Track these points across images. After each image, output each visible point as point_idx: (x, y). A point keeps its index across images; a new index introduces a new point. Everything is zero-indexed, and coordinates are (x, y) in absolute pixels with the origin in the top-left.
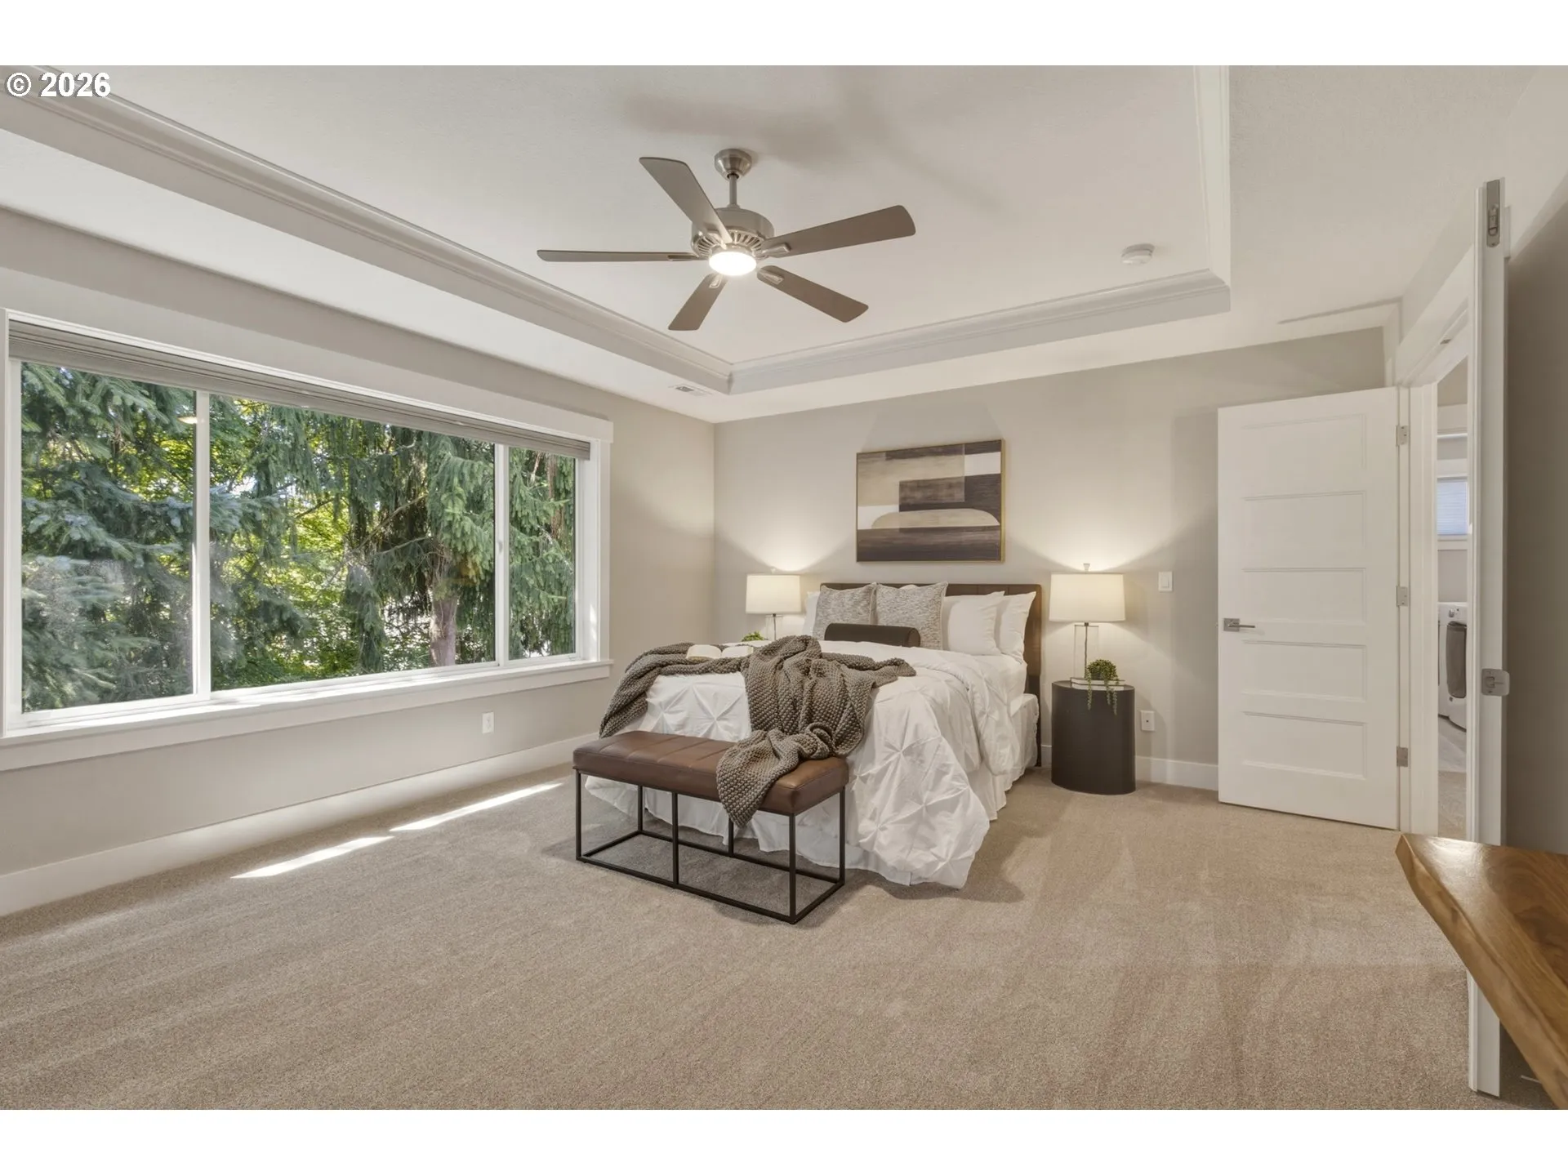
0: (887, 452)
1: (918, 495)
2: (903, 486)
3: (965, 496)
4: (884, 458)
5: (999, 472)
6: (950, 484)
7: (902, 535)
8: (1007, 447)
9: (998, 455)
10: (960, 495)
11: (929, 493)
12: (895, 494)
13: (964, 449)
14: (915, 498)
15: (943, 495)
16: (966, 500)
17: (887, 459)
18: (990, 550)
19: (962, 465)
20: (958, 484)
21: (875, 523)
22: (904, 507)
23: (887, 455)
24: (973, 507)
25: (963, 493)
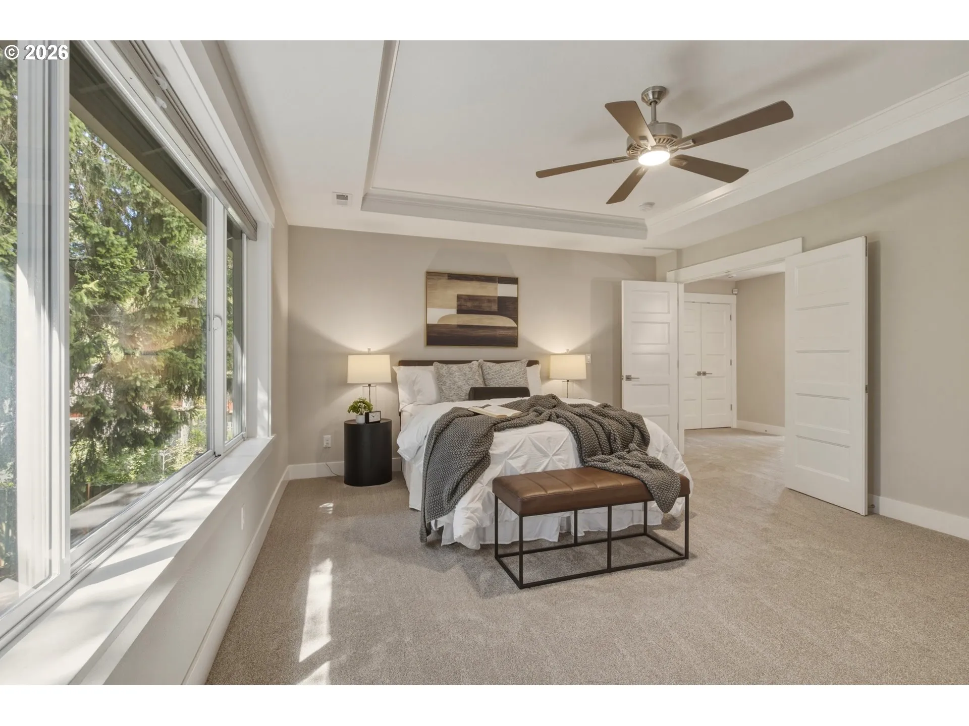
0: (448, 274)
1: (469, 304)
2: (459, 297)
3: (498, 307)
4: (447, 278)
5: (517, 296)
6: (489, 300)
7: (459, 329)
8: (520, 281)
9: (515, 286)
10: (495, 307)
11: (476, 304)
12: (454, 303)
13: (497, 280)
14: (466, 305)
15: (485, 306)
16: (498, 310)
17: (448, 279)
18: (511, 341)
19: (496, 289)
20: (494, 300)
21: (439, 321)
22: (460, 311)
23: (448, 276)
24: (501, 315)
25: (497, 306)
